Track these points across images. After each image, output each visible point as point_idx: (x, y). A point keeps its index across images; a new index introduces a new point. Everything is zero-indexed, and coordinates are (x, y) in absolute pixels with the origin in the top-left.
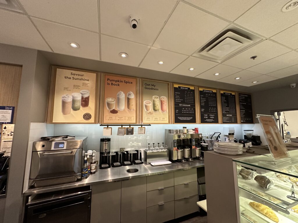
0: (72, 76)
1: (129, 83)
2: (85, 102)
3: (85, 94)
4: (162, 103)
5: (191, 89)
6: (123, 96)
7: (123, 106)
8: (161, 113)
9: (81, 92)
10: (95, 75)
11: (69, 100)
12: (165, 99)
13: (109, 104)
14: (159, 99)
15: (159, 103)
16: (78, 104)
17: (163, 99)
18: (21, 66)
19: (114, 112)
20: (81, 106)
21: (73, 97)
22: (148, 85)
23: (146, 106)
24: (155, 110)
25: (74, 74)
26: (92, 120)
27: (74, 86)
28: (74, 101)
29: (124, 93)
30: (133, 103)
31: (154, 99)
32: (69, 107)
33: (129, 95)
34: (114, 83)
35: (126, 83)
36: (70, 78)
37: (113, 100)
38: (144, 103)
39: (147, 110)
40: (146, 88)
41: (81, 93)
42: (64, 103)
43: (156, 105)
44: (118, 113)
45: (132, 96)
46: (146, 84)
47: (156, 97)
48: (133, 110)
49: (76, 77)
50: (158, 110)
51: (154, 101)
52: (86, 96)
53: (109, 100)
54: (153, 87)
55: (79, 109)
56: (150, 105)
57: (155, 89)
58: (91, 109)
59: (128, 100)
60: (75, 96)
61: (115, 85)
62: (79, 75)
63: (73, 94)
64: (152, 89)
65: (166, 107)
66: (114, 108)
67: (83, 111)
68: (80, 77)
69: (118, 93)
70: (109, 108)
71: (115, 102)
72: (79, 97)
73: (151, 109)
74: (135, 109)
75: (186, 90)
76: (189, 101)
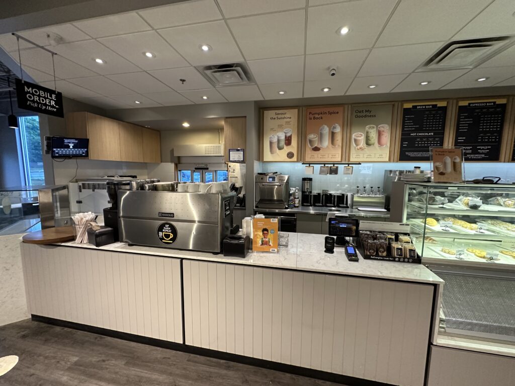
0: (276, 116)
1: (334, 113)
2: (288, 141)
3: (288, 132)
4: (380, 134)
5: (439, 107)
6: (326, 130)
7: (326, 143)
8: (378, 148)
9: (284, 131)
10: (296, 110)
11: (275, 140)
12: (386, 129)
13: (311, 142)
14: (375, 129)
15: (375, 135)
16: (282, 143)
17: (382, 129)
18: (245, 117)
19: (316, 149)
20: (285, 146)
21: (278, 137)
22: (360, 112)
23: (355, 140)
24: (368, 144)
25: (278, 114)
26: (295, 159)
27: (279, 126)
28: (279, 141)
29: (328, 126)
30: (339, 138)
31: (368, 130)
32: (275, 146)
33: (334, 128)
34: (317, 116)
35: (331, 113)
36: (275, 118)
37: (315, 136)
38: (353, 136)
39: (357, 145)
40: (357, 117)
41: (285, 133)
42: (271, 143)
43: (370, 138)
44: (321, 151)
45: (338, 130)
46: (357, 112)
47: (370, 127)
48: (339, 146)
49: (280, 116)
50: (373, 144)
51: (367, 132)
52: (288, 135)
53: (311, 136)
54: (368, 114)
55: (283, 148)
56: (362, 139)
57: (370, 116)
58: (293, 148)
59: (333, 135)
60: (279, 135)
61: (317, 118)
62: (282, 114)
63: (278, 134)
64: (366, 116)
65: (386, 138)
66: (316, 146)
67: (287, 150)
68: (283, 116)
69: (321, 128)
70: (311, 145)
71: (317, 138)
72: (283, 137)
73: (362, 143)
74: (341, 145)
75: (429, 110)
76: (432, 127)
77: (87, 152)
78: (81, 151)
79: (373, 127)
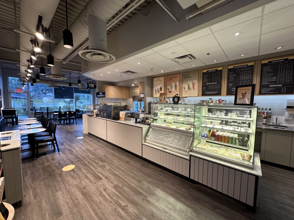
2: (161, 89)
4: (193, 84)
5: (218, 70)
6: (173, 84)
7: (174, 89)
8: (193, 90)
9: (160, 85)
10: (163, 77)
11: (157, 89)
12: (196, 82)
13: (168, 89)
14: (191, 83)
16: (159, 90)
17: (194, 82)
19: (170, 92)
22: (185, 76)
23: (184, 88)
24: (189, 89)
27: (158, 83)
28: (158, 89)
30: (178, 87)
33: (176, 83)
34: (170, 79)
35: (175, 77)
37: (170, 87)
38: (183, 86)
39: (185, 90)
40: (184, 78)
42: (156, 90)
43: (190, 86)
44: (172, 93)
45: (178, 84)
48: (178, 90)
49: (158, 80)
50: (191, 89)
51: (189, 84)
52: (161, 87)
53: (168, 87)
54: (188, 76)
55: (159, 92)
56: (187, 87)
57: (190, 77)
58: (163, 91)
59: (176, 86)
65: (196, 86)
66: (170, 90)
67: (161, 92)
72: (159, 88)
73: (187, 89)
75: (214, 72)
76: (216, 80)
77: (105, 96)
78: (103, 96)
79: (191, 82)
